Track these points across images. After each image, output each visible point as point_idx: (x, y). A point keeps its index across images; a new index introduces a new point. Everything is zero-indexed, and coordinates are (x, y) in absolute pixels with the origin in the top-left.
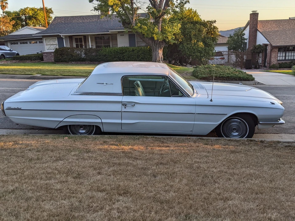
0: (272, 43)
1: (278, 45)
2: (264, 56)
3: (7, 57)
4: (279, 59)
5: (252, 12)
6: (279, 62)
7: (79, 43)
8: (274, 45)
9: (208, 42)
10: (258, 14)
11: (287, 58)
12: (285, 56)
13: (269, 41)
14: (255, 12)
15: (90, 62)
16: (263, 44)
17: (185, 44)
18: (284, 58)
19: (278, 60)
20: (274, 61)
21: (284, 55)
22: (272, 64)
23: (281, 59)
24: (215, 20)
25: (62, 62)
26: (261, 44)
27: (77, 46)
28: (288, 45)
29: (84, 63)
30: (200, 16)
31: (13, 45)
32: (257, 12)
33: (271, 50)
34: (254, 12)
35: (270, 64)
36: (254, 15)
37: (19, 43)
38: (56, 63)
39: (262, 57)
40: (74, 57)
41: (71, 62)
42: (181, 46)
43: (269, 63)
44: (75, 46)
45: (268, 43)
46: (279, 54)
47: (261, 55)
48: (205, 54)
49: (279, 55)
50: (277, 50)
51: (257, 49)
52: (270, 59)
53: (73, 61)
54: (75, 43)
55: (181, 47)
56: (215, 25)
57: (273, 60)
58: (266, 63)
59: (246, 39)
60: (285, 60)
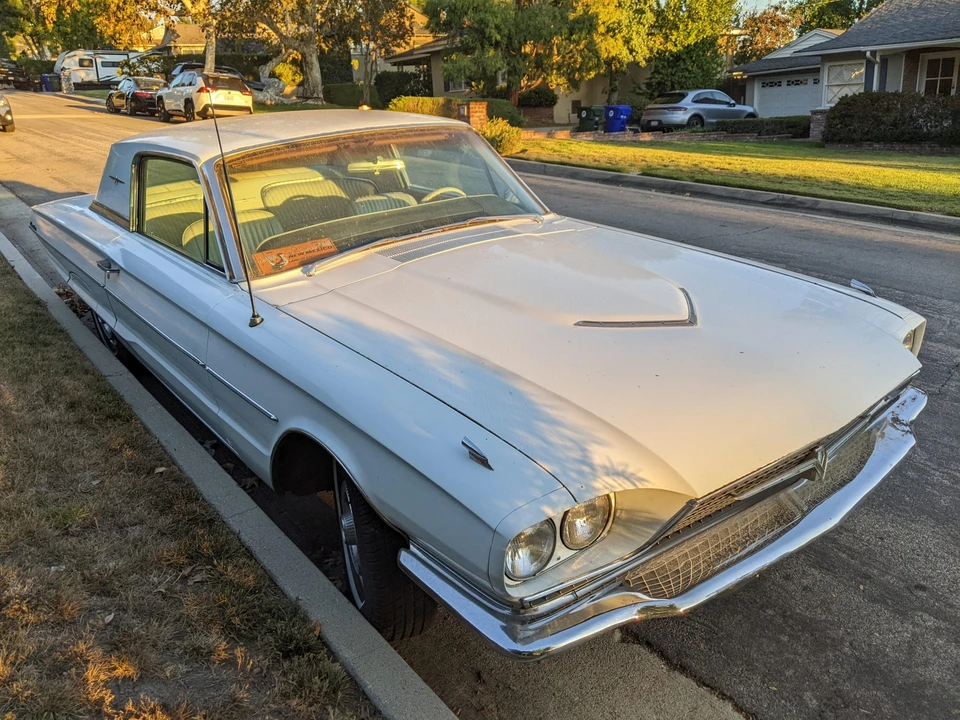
3: (711, 124)
7: (939, 78)
15: (937, 148)
25: (840, 141)
27: (930, 87)
29: (917, 148)
31: (768, 90)
37: (784, 84)
38: (824, 147)
40: (882, 127)
41: (870, 145)
44: (920, 88)
53: (878, 142)
54: (925, 79)
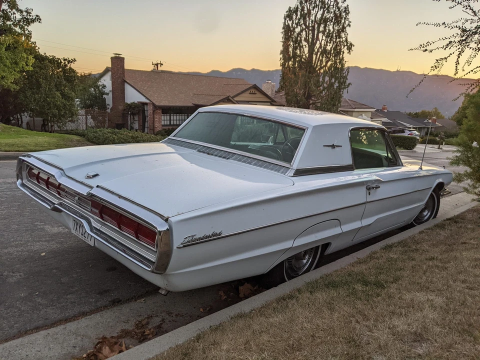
0: (154, 102)
1: (162, 104)
2: (141, 118)
4: (163, 123)
5: (114, 56)
6: (165, 128)
8: (157, 104)
9: (67, 93)
10: (123, 59)
11: (172, 123)
12: (170, 120)
13: (147, 99)
14: (120, 56)
16: (138, 102)
17: (29, 93)
18: (168, 123)
19: (163, 126)
20: (158, 127)
21: (168, 117)
22: (156, 130)
23: (166, 124)
24: (74, 59)
26: (136, 102)
28: (173, 105)
30: (39, 48)
32: (121, 56)
33: (154, 111)
34: (117, 55)
35: (153, 130)
36: (118, 61)
39: (139, 120)
42: (21, 96)
43: (152, 128)
45: (147, 101)
46: (163, 117)
47: (136, 118)
48: (67, 112)
49: (163, 119)
50: (160, 111)
51: (134, 109)
52: (153, 123)
55: (24, 99)
56: (73, 66)
57: (156, 124)
58: (146, 129)
59: (107, 94)
60: (170, 125)
